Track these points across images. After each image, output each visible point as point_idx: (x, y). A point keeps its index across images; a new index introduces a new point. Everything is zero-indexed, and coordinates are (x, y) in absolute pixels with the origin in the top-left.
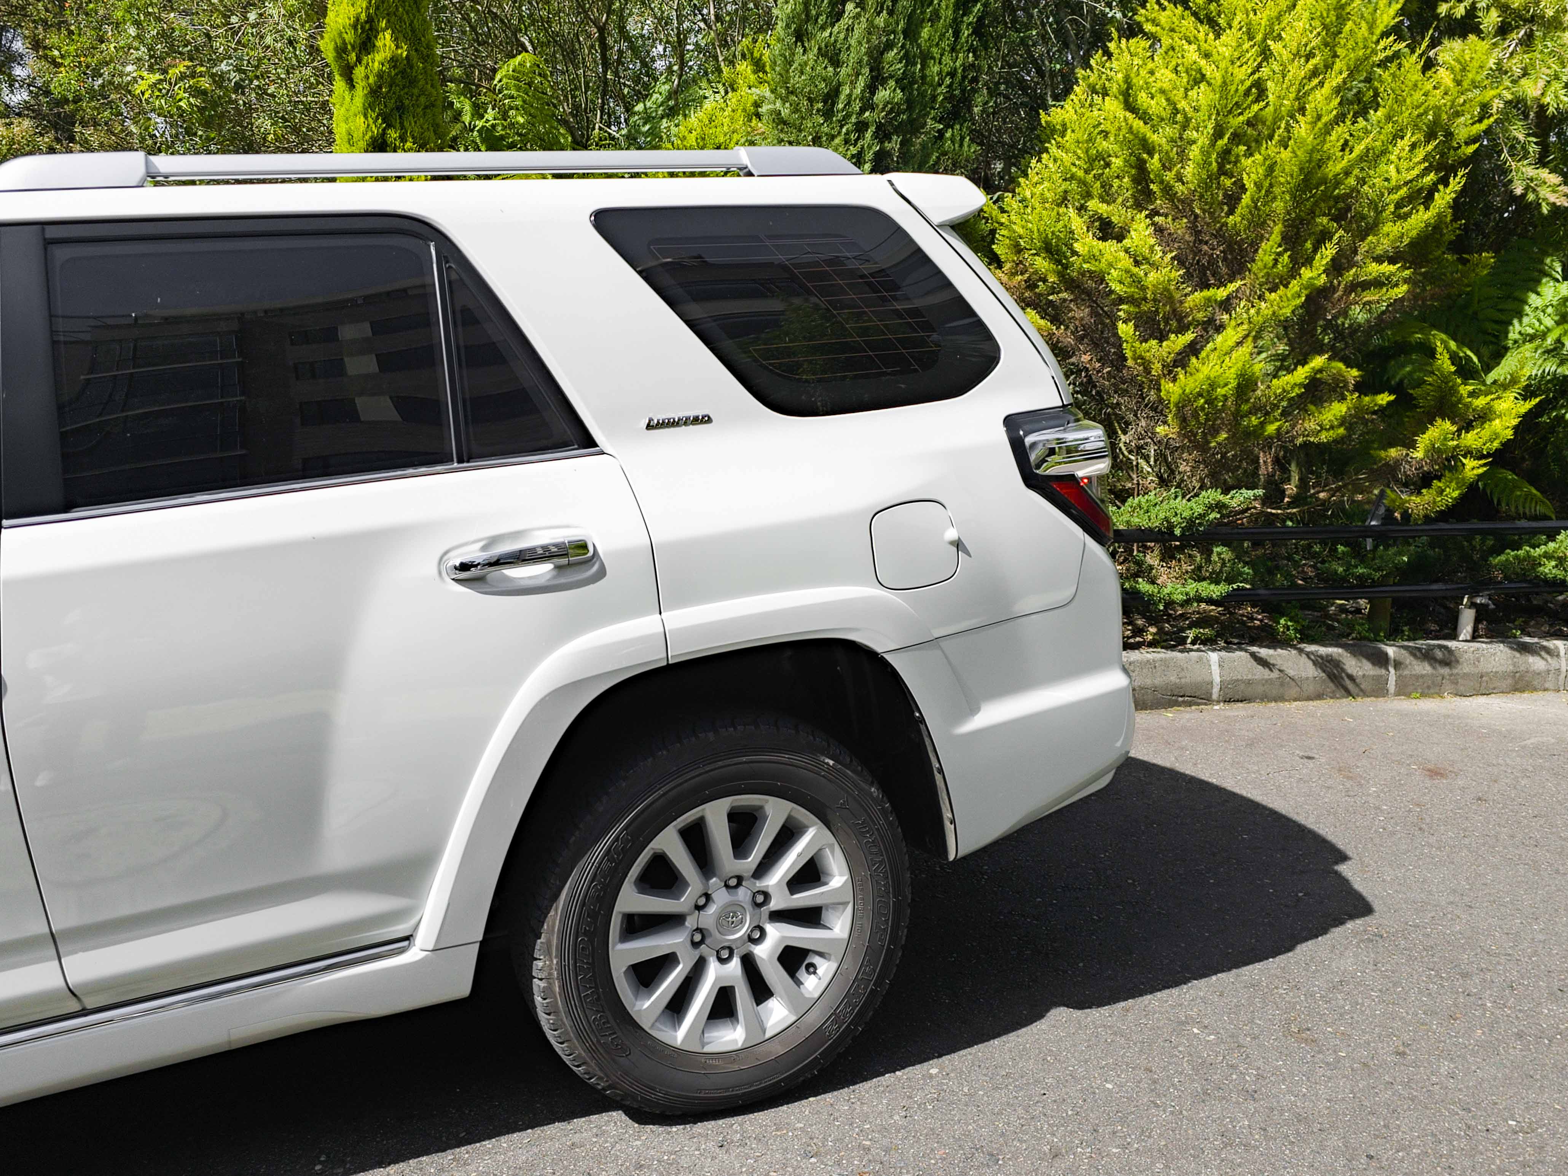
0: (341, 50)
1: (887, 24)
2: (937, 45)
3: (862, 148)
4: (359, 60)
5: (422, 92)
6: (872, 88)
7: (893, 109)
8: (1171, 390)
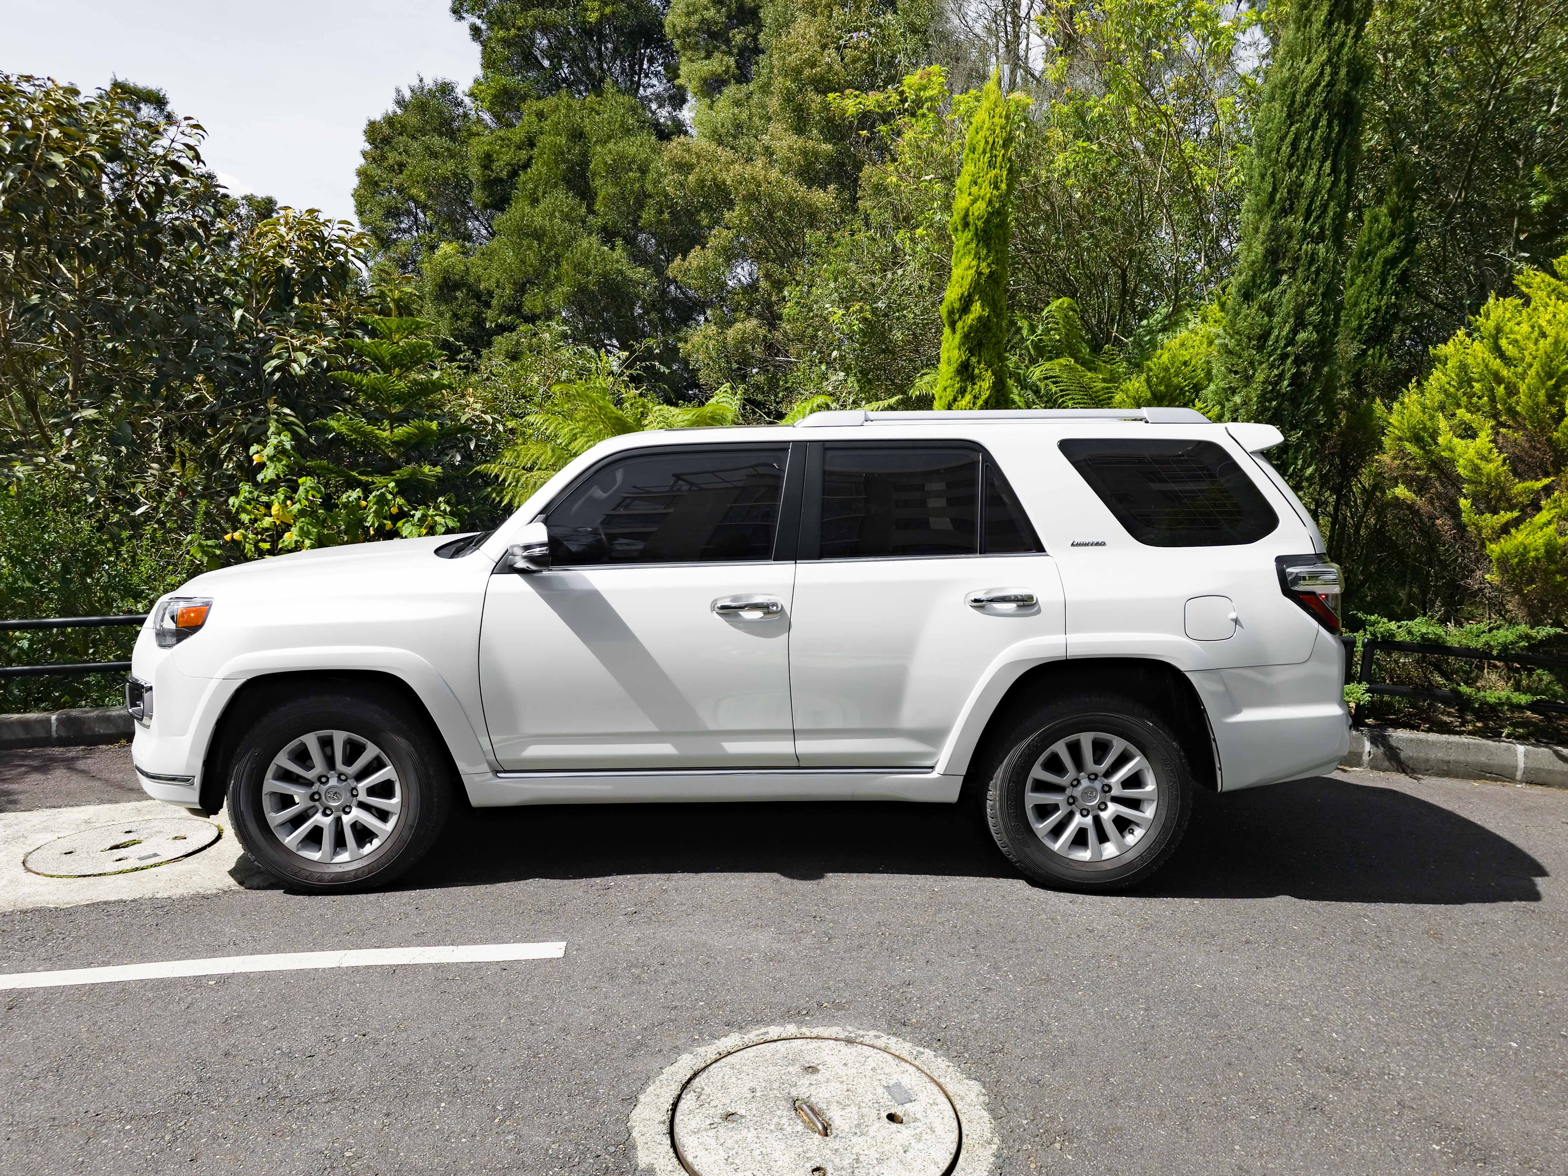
0: (951, 313)
1: (1310, 290)
2: (1367, 290)
3: (1283, 371)
4: (960, 318)
5: (994, 335)
6: (1294, 331)
7: (1309, 345)
8: (1494, 549)
